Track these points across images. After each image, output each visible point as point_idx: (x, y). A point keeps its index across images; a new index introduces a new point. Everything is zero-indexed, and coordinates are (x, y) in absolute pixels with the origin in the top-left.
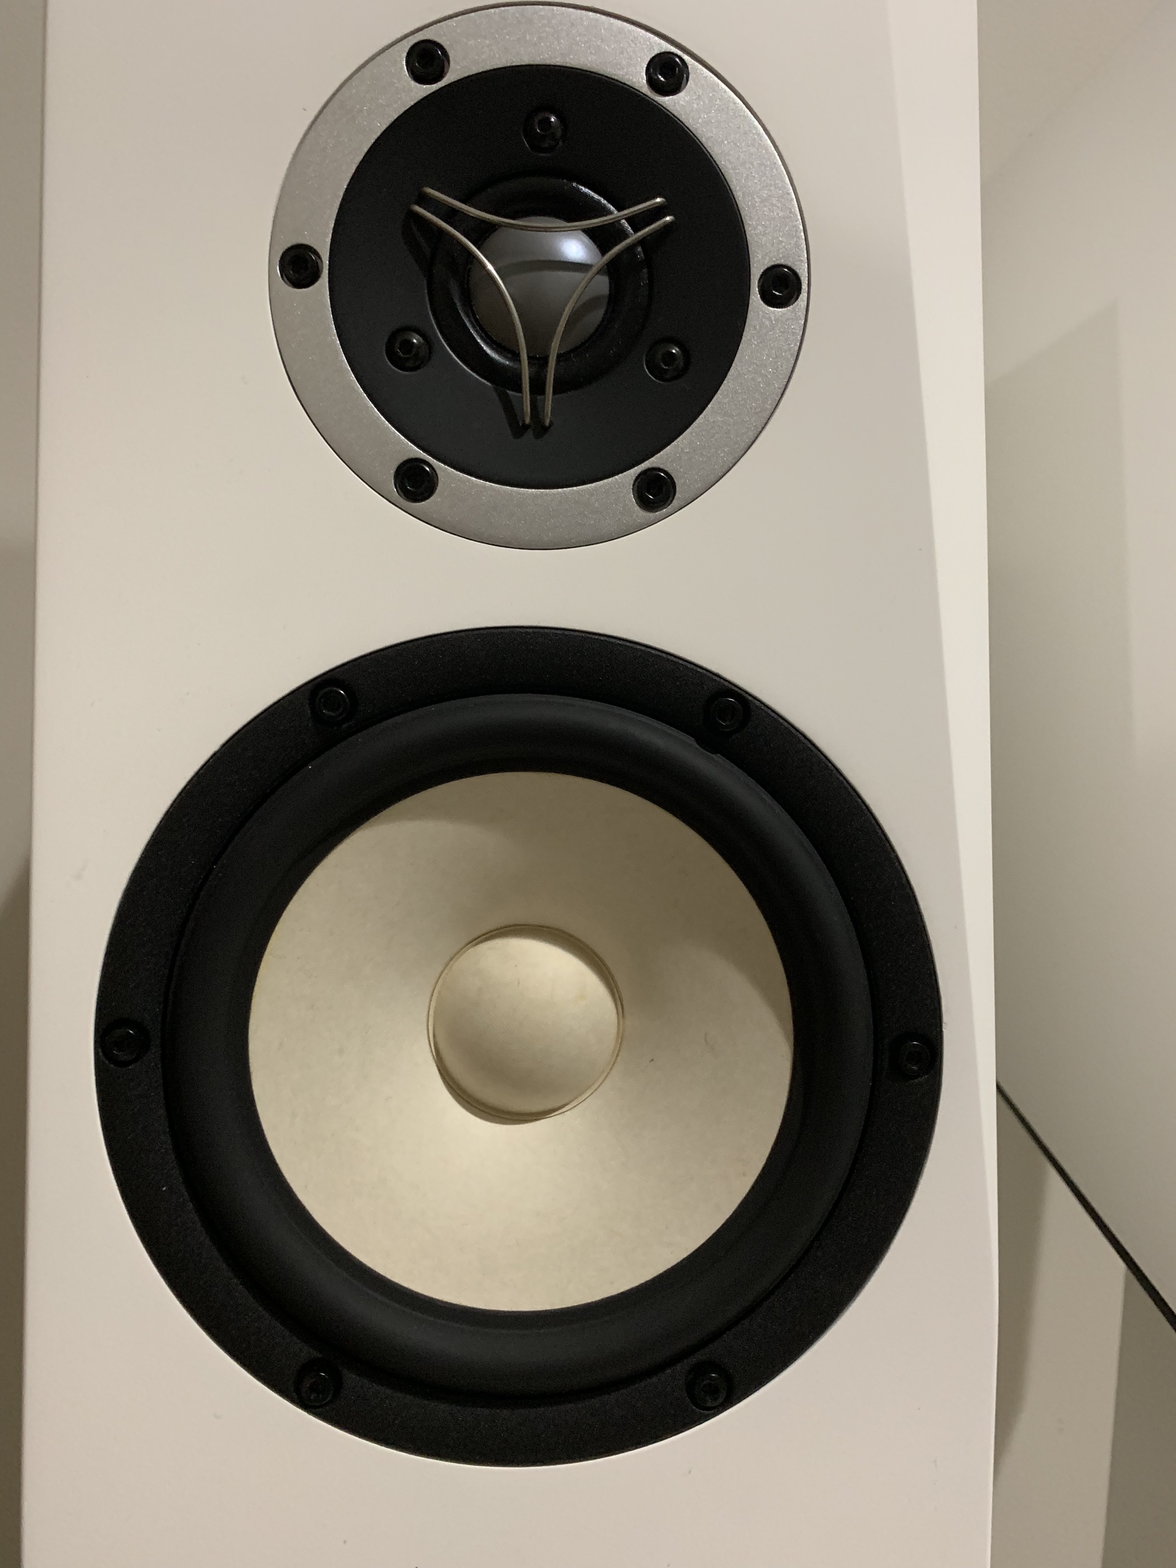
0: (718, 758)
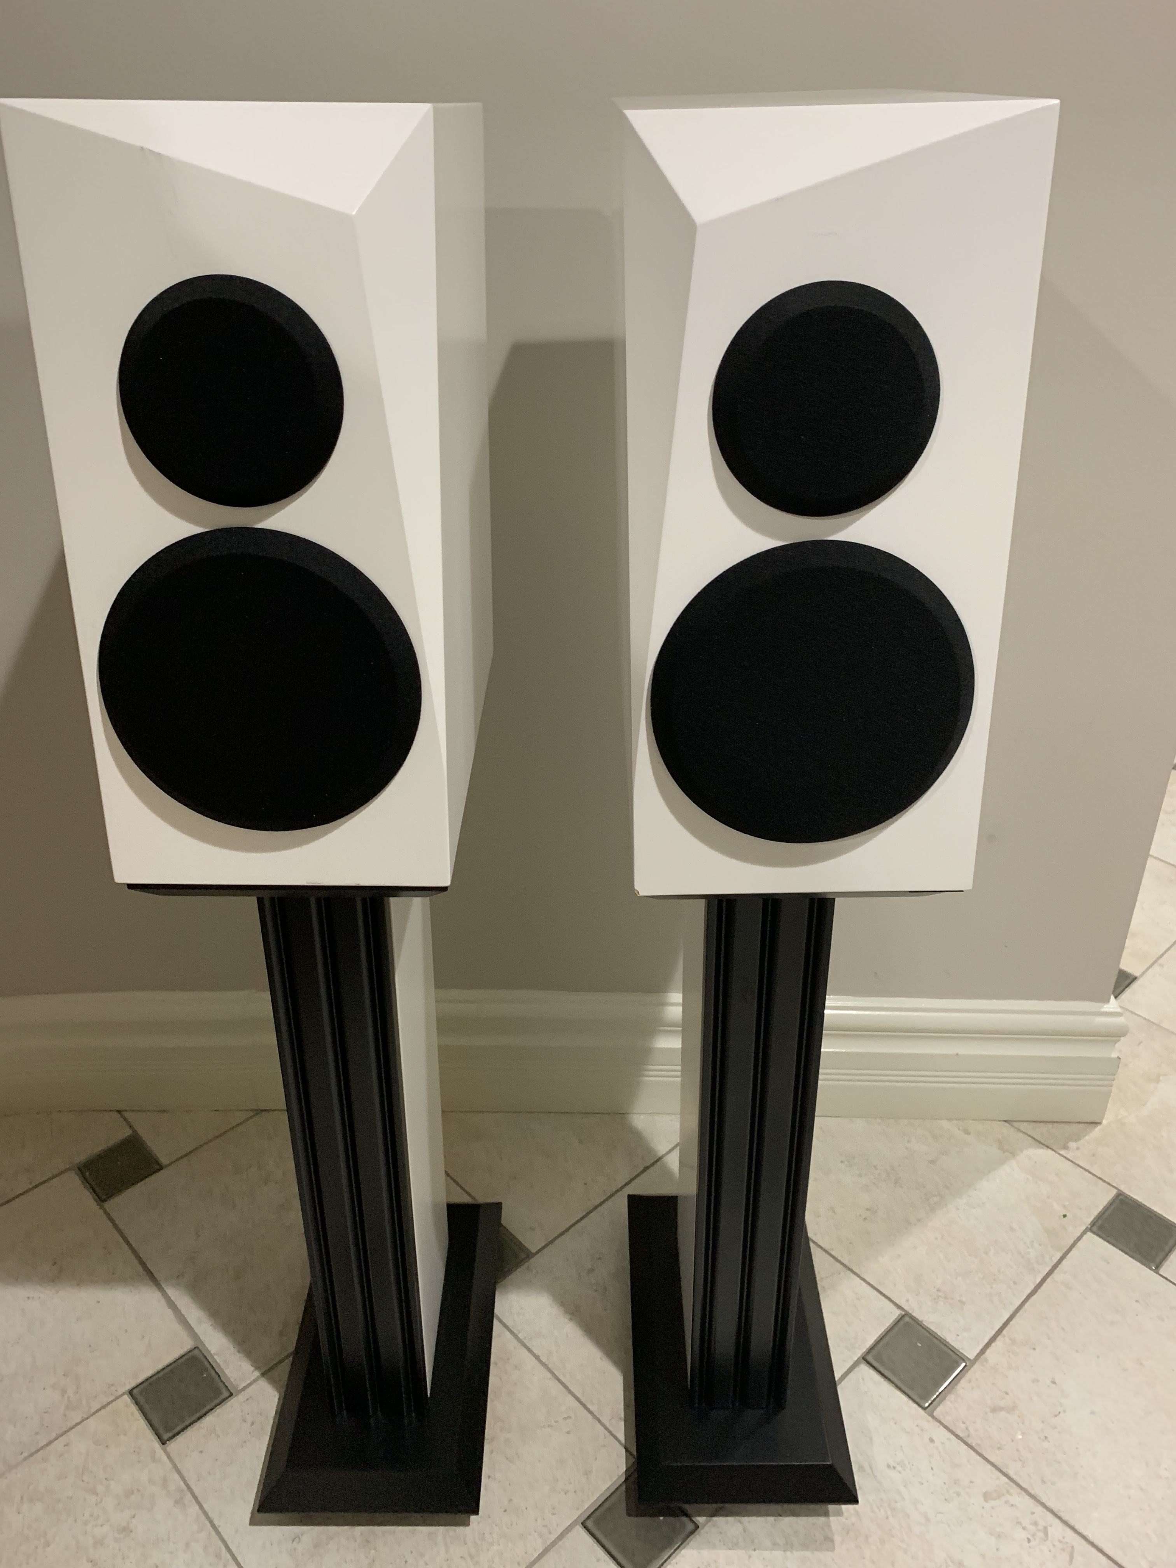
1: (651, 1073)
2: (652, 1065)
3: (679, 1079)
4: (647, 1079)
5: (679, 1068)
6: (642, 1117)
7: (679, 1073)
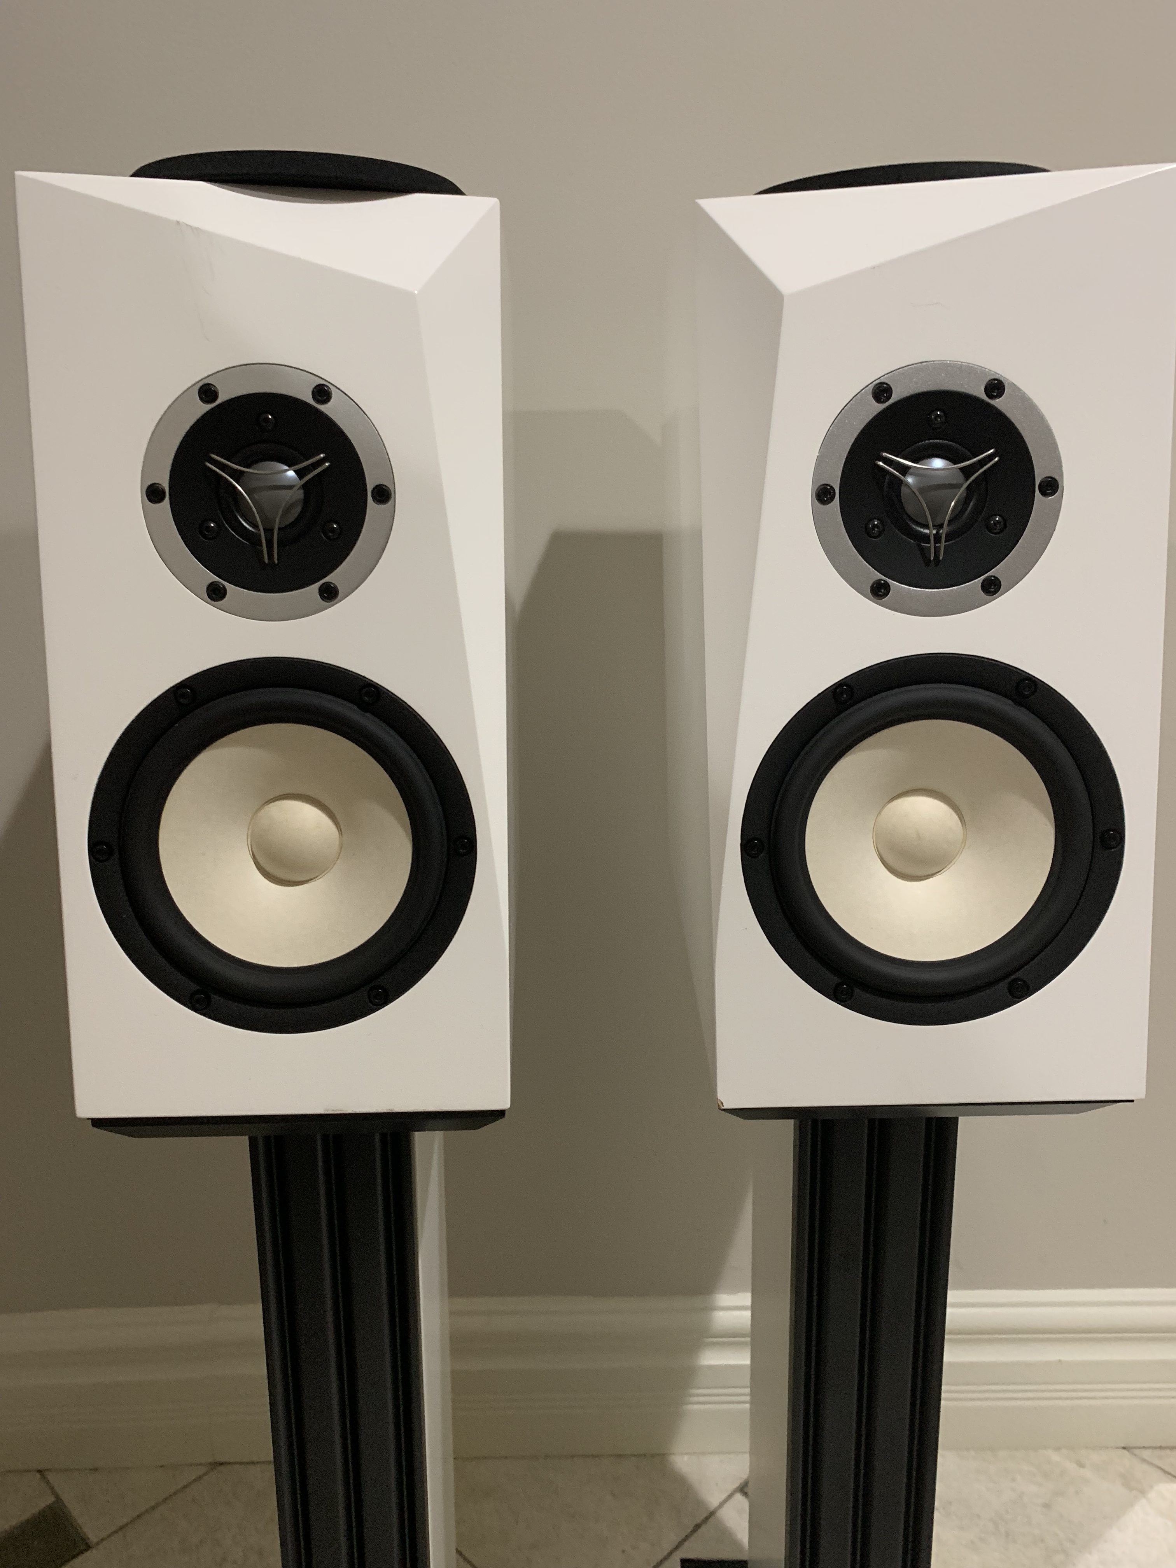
0: (368, 715)
1: (701, 1399)
2: (699, 1388)
3: (748, 1406)
4: (696, 1407)
5: (748, 1391)
6: (686, 1458)
7: (748, 1398)
